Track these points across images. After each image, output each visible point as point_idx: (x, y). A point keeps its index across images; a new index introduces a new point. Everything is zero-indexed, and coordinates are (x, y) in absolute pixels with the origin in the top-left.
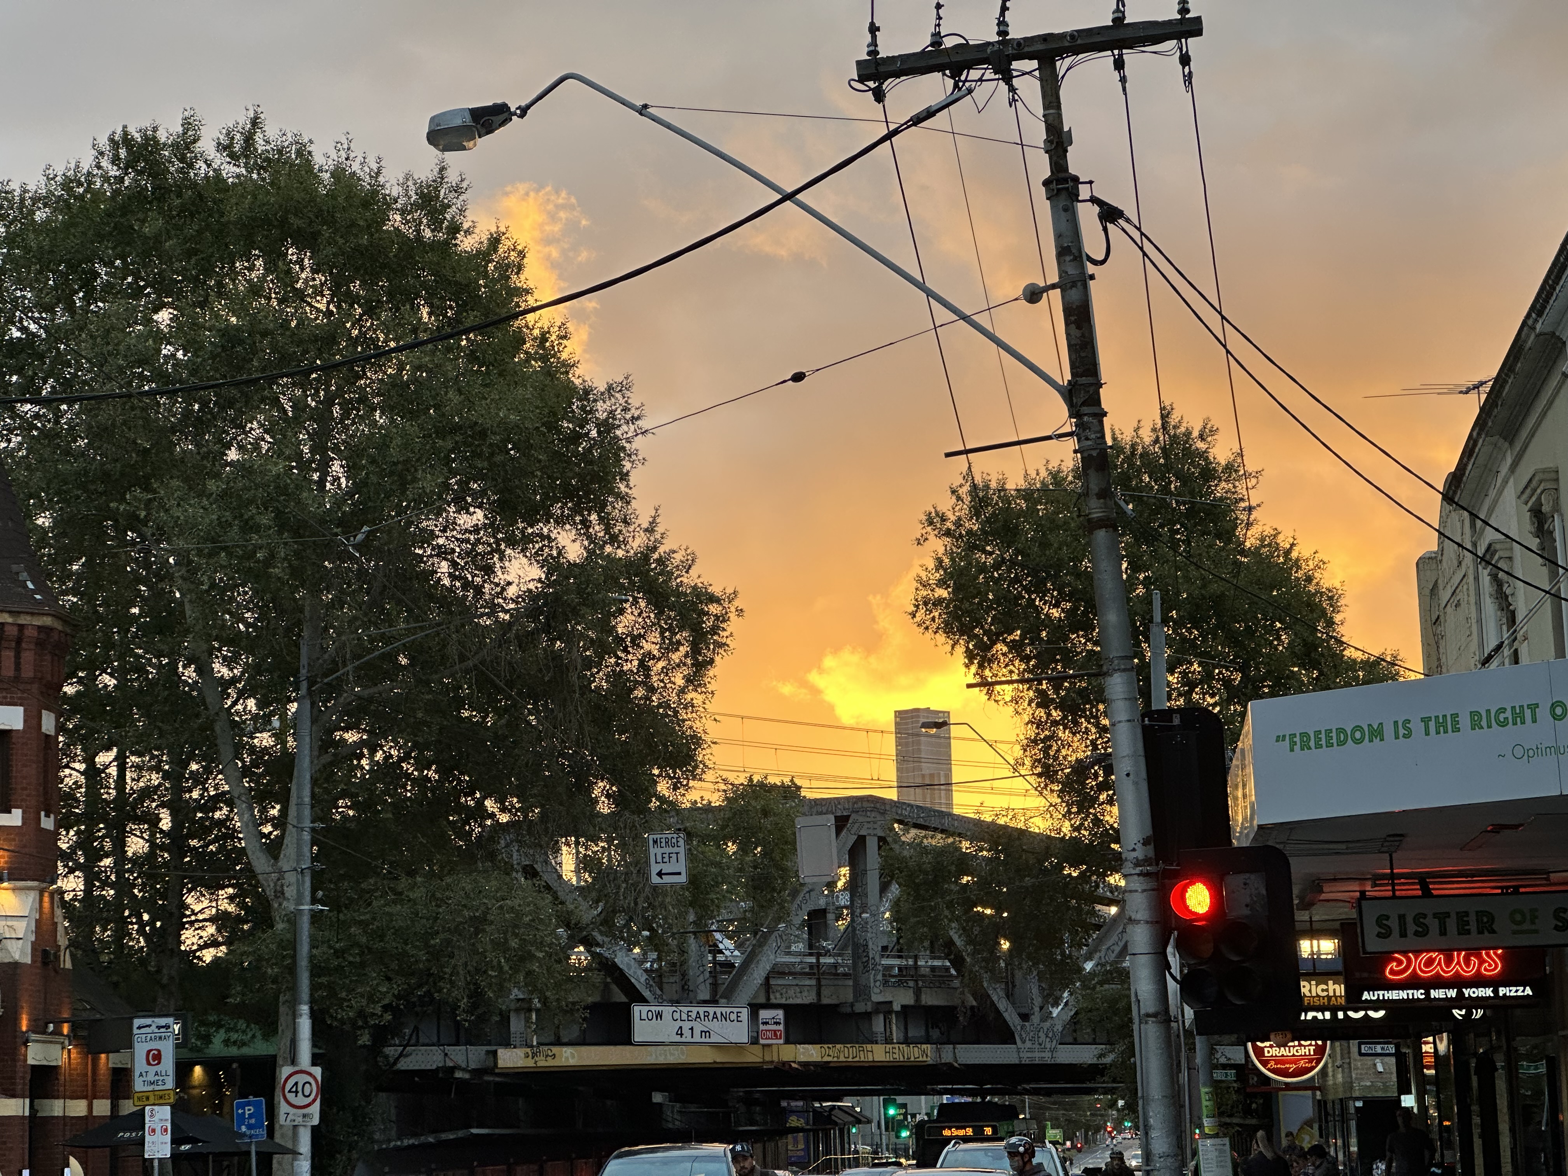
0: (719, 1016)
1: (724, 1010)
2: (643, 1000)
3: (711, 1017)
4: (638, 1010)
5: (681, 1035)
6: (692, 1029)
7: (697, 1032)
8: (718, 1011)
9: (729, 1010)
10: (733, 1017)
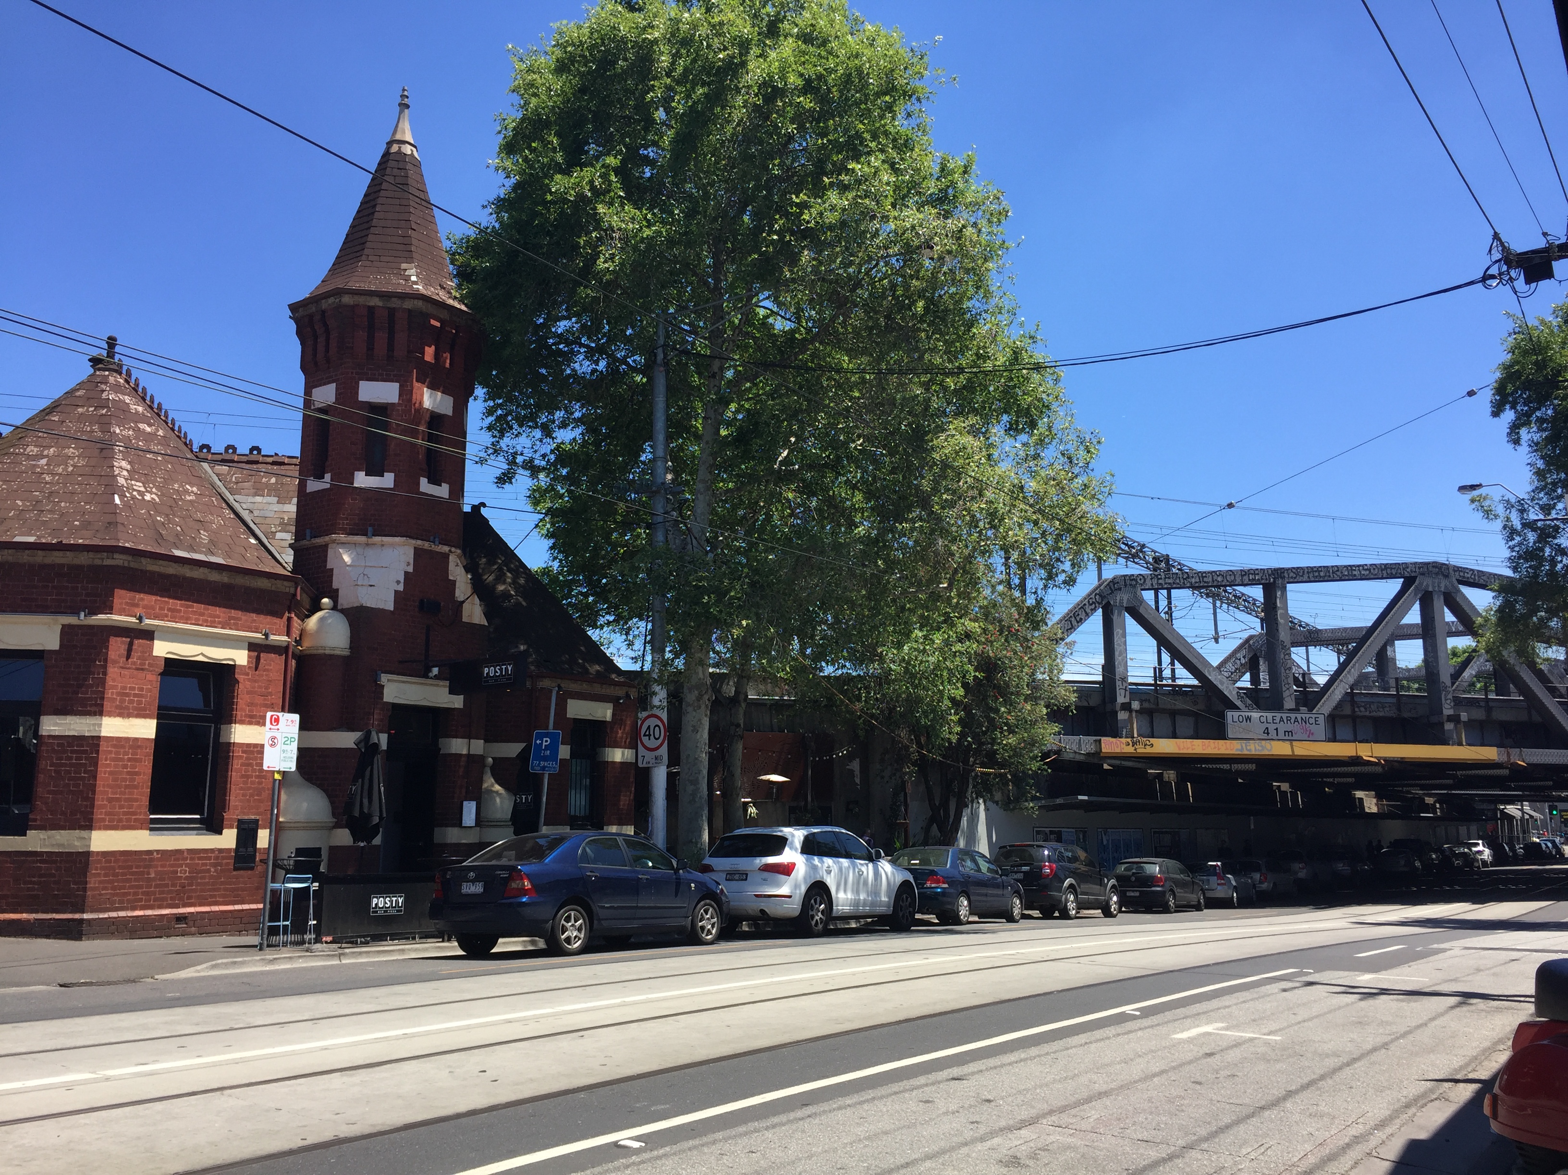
0: (1300, 720)
1: (1303, 716)
2: (1235, 707)
3: (1292, 721)
4: (1230, 715)
5: (1268, 734)
6: (1277, 729)
7: (1281, 732)
8: (1299, 716)
9: (1308, 716)
10: (1312, 721)
